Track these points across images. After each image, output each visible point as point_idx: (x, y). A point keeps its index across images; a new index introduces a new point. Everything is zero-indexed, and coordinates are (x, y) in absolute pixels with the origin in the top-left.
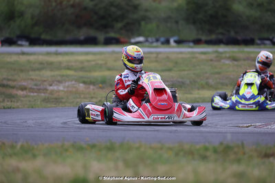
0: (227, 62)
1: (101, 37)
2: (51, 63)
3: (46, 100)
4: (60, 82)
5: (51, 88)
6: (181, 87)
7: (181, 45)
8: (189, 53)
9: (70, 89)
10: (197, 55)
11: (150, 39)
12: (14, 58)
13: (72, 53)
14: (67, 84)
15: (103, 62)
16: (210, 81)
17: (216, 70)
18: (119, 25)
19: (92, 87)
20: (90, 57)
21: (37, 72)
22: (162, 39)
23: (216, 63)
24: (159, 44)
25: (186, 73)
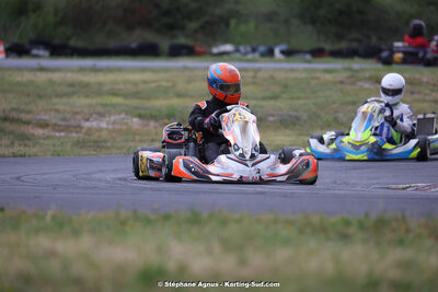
0: (367, 85)
1: (165, 44)
2: (87, 85)
3: (80, 144)
4: (101, 115)
5: (87, 124)
6: (294, 124)
7: (291, 58)
8: (305, 70)
9: (117, 127)
10: (318, 74)
11: (242, 49)
12: (27, 76)
13: (120, 70)
14: (113, 118)
15: (170, 84)
16: (341, 115)
17: (349, 99)
18: (193, 25)
19: (152, 124)
20: (147, 76)
21: (65, 100)
22: (262, 48)
23: (348, 88)
24: (257, 55)
25: (301, 102)
